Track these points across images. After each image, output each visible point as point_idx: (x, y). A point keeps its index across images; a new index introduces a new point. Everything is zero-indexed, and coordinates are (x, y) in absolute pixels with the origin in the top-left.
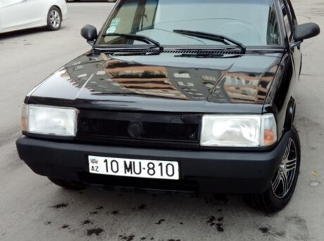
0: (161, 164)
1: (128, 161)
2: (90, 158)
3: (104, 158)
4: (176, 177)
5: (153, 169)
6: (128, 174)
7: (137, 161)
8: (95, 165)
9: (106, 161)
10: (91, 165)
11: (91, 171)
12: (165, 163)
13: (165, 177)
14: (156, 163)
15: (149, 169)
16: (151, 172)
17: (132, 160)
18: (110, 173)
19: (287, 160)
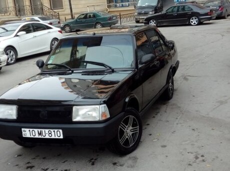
0: (54, 131)
1: (39, 130)
2: (23, 129)
3: (29, 129)
4: (62, 137)
5: (51, 133)
6: (40, 137)
7: (43, 130)
8: (25, 133)
9: (29, 131)
10: (23, 133)
11: (24, 136)
12: (56, 130)
13: (57, 137)
14: (52, 130)
15: (49, 134)
16: (50, 135)
17: (41, 130)
18: (32, 136)
19: (131, 128)
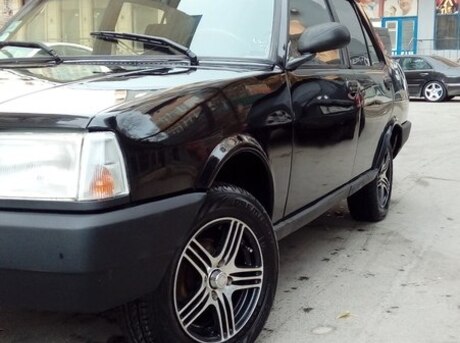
19: (231, 268)
